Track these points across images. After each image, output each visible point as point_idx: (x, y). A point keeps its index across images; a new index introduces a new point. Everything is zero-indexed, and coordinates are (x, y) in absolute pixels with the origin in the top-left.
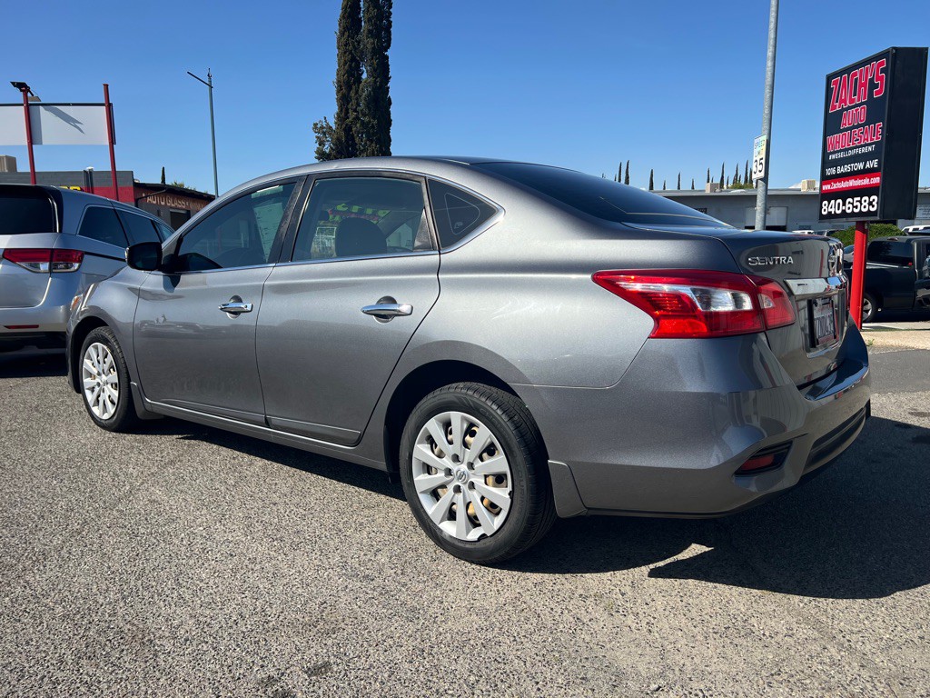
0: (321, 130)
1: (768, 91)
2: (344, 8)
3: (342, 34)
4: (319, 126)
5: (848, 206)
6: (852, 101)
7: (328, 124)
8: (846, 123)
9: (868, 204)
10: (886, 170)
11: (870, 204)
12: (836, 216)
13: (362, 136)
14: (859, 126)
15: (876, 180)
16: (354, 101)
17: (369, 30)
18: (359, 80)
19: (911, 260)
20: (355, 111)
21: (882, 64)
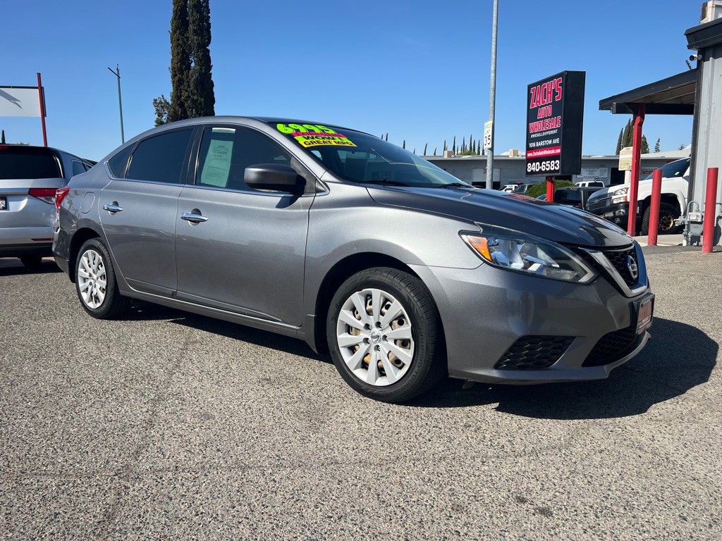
0: (160, 105)
1: (492, 92)
2: (175, 12)
3: (174, 32)
4: (158, 101)
5: (543, 166)
6: (544, 102)
7: (165, 101)
8: (540, 116)
9: (554, 166)
10: (563, 145)
11: (555, 165)
12: (536, 172)
13: (192, 110)
14: (548, 117)
15: (558, 151)
16: (185, 84)
17: (194, 30)
18: (189, 67)
19: (580, 202)
20: (186, 91)
21: (560, 80)
